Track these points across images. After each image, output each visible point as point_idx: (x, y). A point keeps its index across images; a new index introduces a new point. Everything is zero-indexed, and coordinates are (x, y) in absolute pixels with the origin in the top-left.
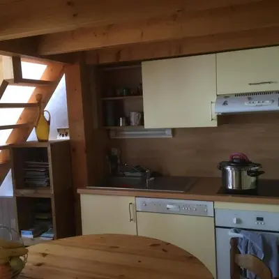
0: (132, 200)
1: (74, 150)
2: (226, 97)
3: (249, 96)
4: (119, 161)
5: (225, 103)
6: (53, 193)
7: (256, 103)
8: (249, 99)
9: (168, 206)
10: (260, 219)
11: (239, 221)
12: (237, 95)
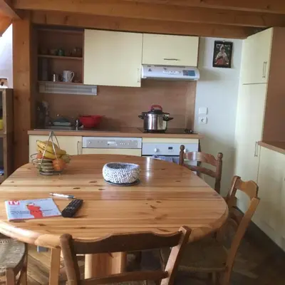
0: (79, 139)
1: (17, 98)
2: (149, 66)
3: (165, 67)
4: (47, 114)
5: (150, 70)
6: (5, 133)
7: (170, 72)
8: (165, 69)
9: (109, 143)
10: (170, 148)
11: (158, 151)
12: (155, 66)
